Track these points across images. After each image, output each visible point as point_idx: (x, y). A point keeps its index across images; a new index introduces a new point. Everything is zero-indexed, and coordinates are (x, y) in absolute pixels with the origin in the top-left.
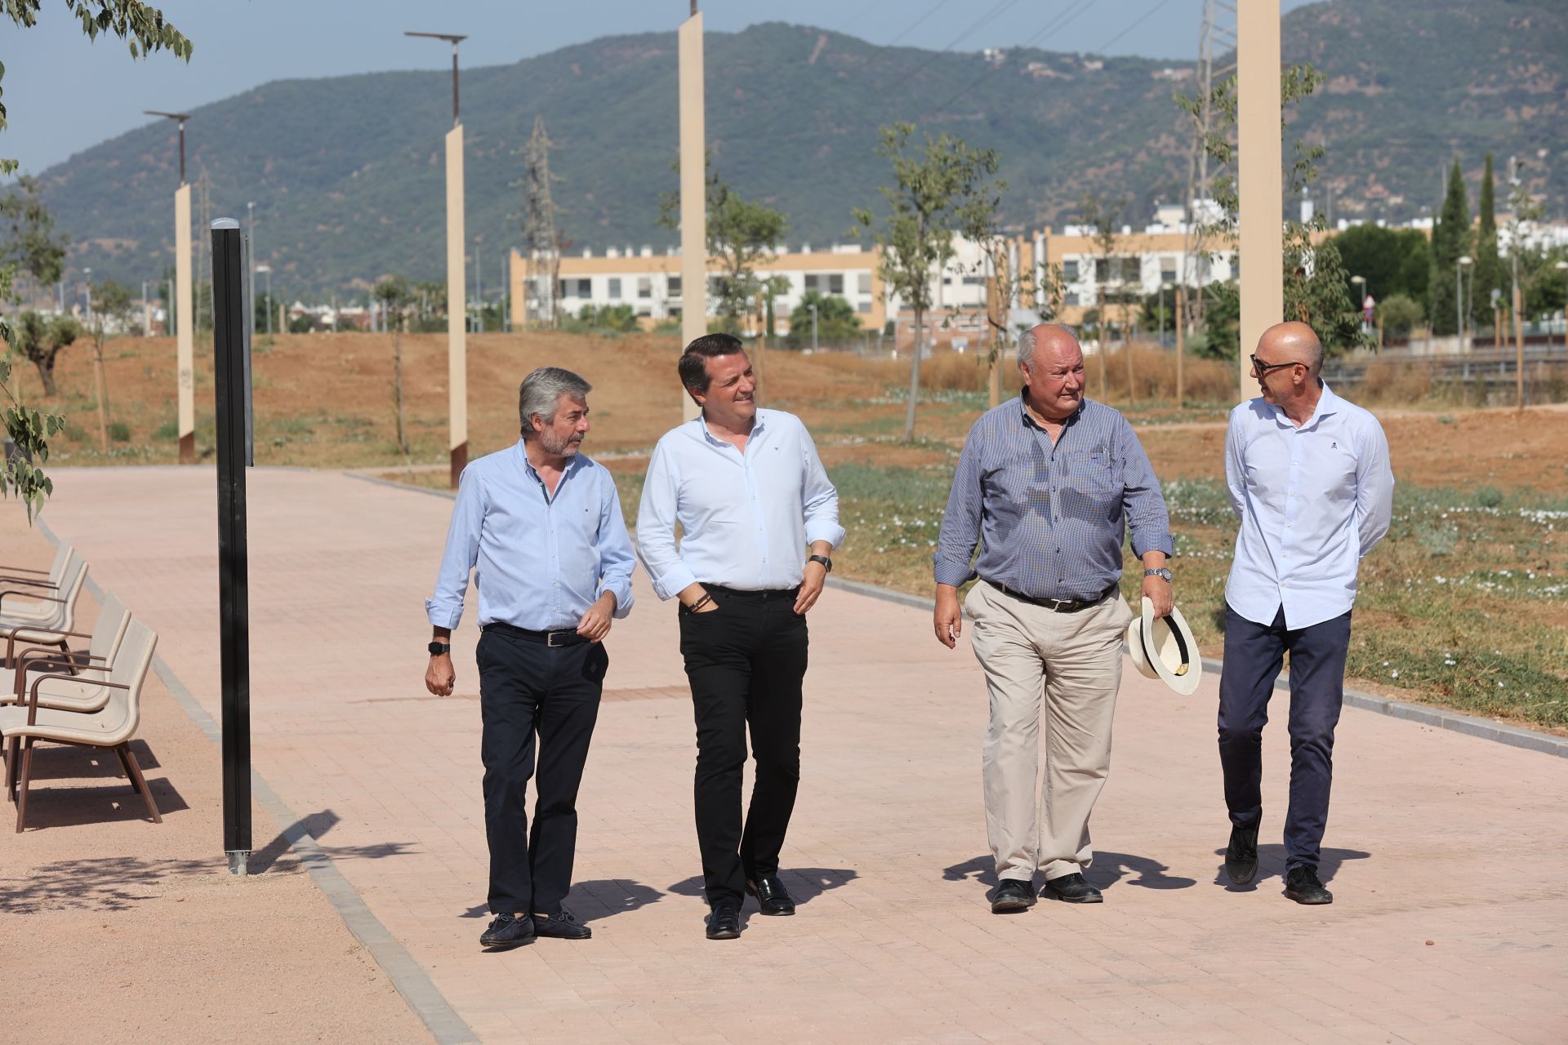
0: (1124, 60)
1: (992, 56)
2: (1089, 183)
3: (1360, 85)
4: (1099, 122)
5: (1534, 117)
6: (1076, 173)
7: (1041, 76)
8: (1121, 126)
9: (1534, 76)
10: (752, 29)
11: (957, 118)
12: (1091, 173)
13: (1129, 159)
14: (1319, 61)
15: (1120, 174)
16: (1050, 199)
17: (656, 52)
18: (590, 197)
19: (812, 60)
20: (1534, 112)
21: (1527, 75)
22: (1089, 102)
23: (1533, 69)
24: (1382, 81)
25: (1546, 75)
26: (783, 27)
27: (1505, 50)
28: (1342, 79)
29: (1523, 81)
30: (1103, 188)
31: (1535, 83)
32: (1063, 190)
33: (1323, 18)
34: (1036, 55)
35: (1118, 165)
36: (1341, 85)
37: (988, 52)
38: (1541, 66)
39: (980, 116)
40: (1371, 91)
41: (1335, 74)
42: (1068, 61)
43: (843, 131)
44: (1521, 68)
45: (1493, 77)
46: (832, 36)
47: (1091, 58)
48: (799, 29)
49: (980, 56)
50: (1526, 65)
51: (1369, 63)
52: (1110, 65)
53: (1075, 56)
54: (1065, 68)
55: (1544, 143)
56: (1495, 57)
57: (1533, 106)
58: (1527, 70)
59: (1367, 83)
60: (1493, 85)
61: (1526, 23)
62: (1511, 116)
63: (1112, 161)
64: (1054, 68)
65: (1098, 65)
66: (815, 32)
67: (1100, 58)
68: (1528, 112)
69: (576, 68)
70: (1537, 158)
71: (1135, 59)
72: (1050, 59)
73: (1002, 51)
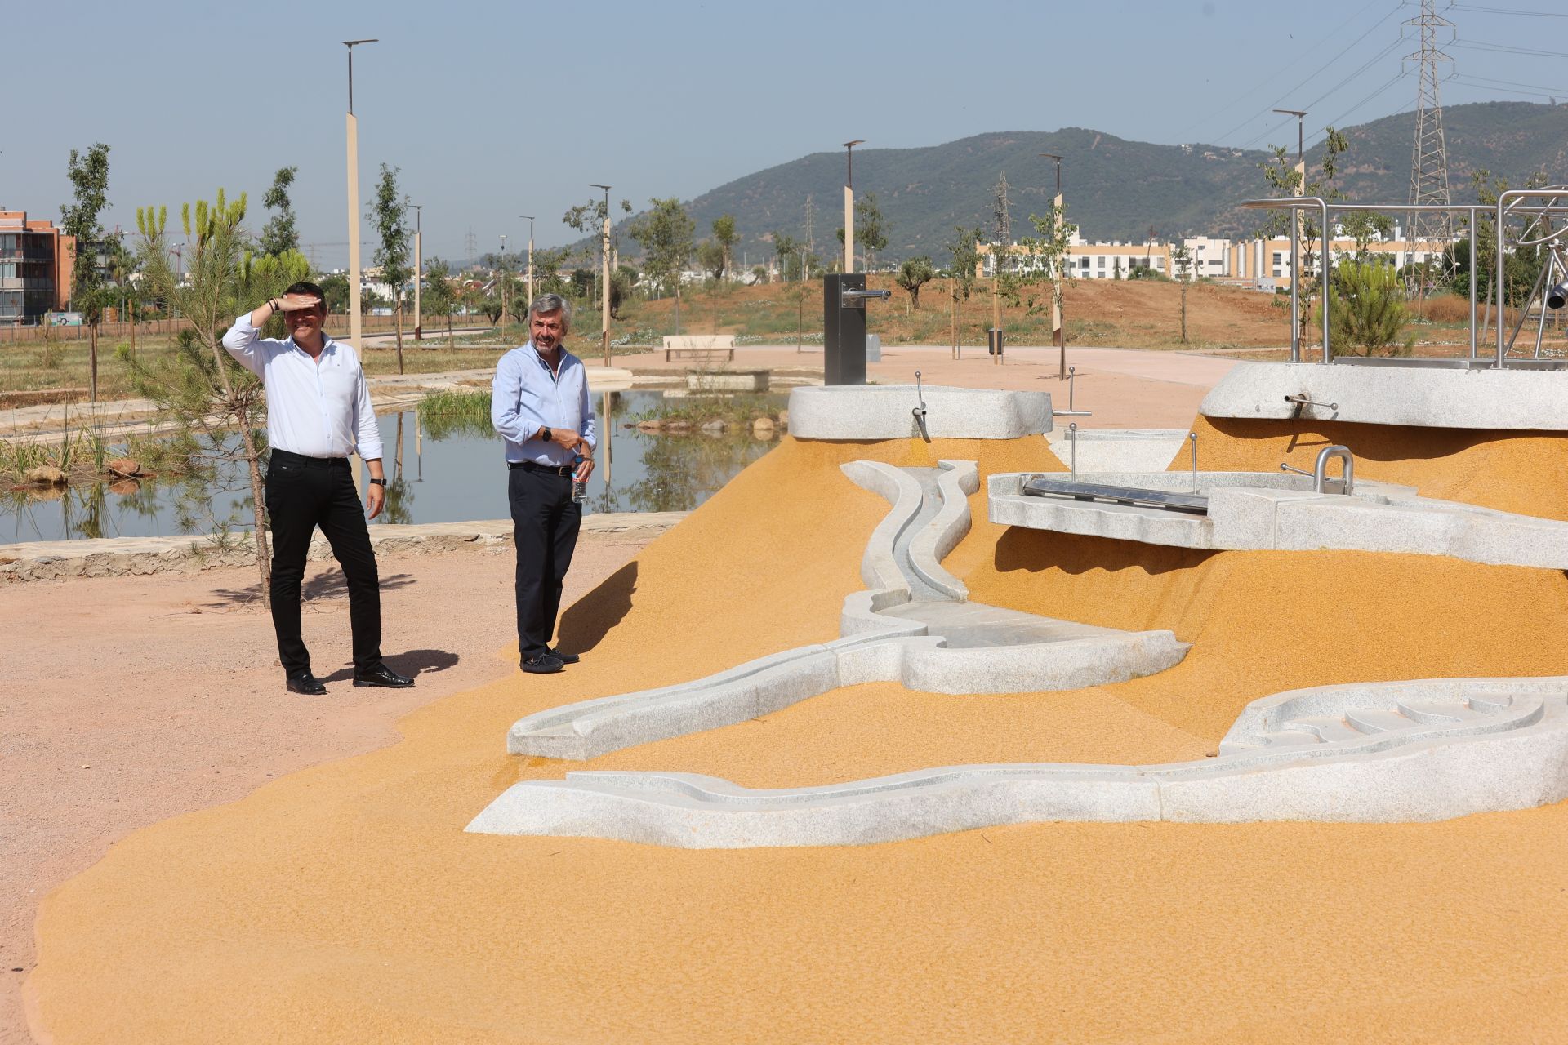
0: (1253, 152)
1: (1185, 148)
3: (1375, 169)
4: (1241, 183)
5: (1463, 189)
7: (1210, 158)
8: (1252, 186)
9: (1463, 168)
10: (1062, 130)
11: (1168, 179)
12: (1237, 209)
14: (1354, 156)
16: (1216, 222)
17: (1011, 141)
18: (977, 215)
19: (1093, 148)
20: (1463, 186)
21: (1460, 167)
22: (1235, 173)
23: (1463, 164)
24: (1387, 168)
26: (1078, 129)
29: (1458, 171)
31: (1464, 172)
32: (1223, 218)
33: (1357, 134)
34: (1207, 148)
36: (1365, 169)
37: (1183, 146)
38: (1467, 163)
39: (1180, 178)
40: (1381, 172)
41: (1363, 163)
42: (1225, 151)
43: (1108, 184)
44: (1457, 164)
46: (1103, 135)
47: (1236, 150)
48: (1086, 131)
49: (1179, 147)
50: (1459, 163)
51: (1379, 158)
52: (1246, 154)
53: (1228, 149)
54: (1223, 155)
57: (1463, 184)
58: (1460, 165)
59: (1379, 169)
61: (1459, 141)
64: (1217, 156)
65: (1240, 154)
66: (1095, 133)
67: (1241, 151)
68: (1460, 187)
69: (969, 149)
72: (1215, 150)
73: (1190, 145)
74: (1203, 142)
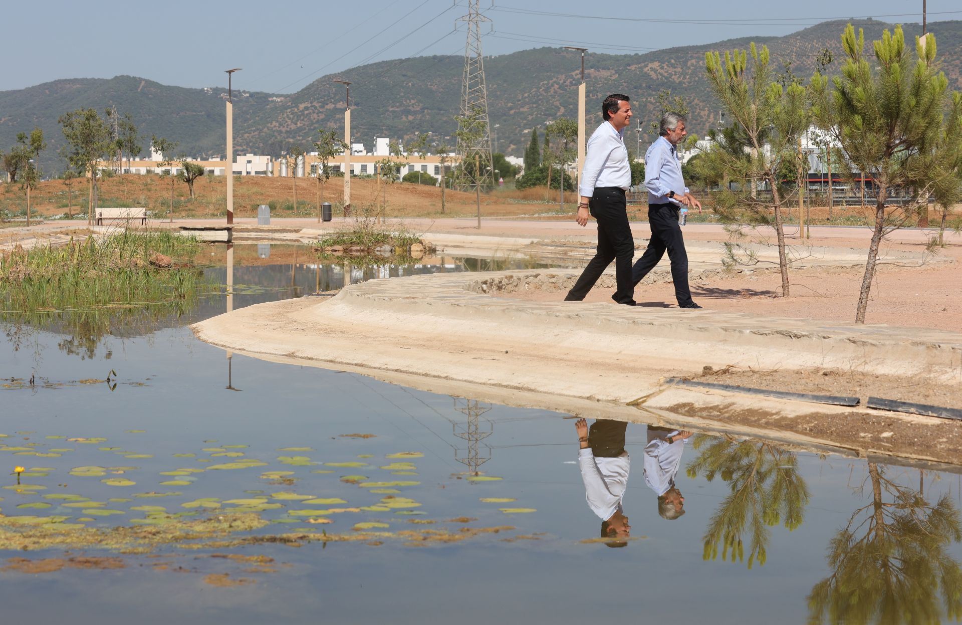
0: (257, 93)
1: (207, 90)
2: (246, 139)
4: (248, 116)
5: (414, 119)
6: (240, 136)
7: (226, 98)
8: (257, 118)
9: (413, 104)
10: (116, 78)
11: (194, 113)
12: (246, 136)
13: (261, 131)
14: (333, 96)
15: (257, 136)
17: (78, 86)
18: (53, 141)
19: (139, 90)
20: (413, 118)
21: (410, 104)
22: (244, 109)
23: (413, 102)
25: (417, 104)
26: (128, 77)
27: (402, 94)
28: (341, 103)
29: (410, 106)
30: (250, 141)
31: (413, 107)
34: (224, 90)
35: (256, 133)
37: (206, 89)
38: (415, 101)
39: (203, 113)
41: (340, 101)
42: (237, 93)
43: (151, 117)
44: (408, 101)
45: (398, 104)
46: (147, 81)
47: (245, 92)
48: (134, 78)
49: (203, 90)
52: (252, 95)
53: (239, 91)
54: (235, 96)
55: (418, 129)
56: (398, 96)
57: (413, 116)
60: (398, 107)
61: (410, 84)
62: (404, 119)
63: (254, 131)
64: (231, 96)
65: (248, 95)
66: (141, 80)
67: (248, 92)
68: (411, 118)
69: (47, 91)
70: (415, 135)
71: (261, 93)
72: (229, 92)
73: (211, 88)
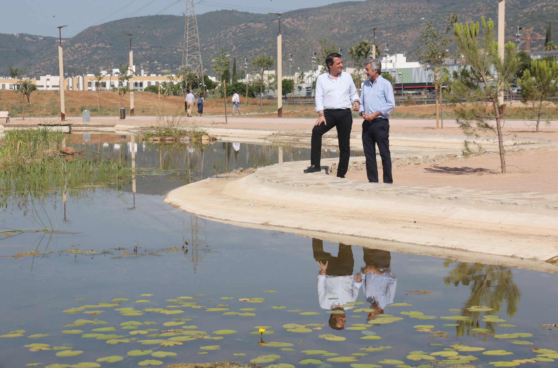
0: (48, 37)
1: (16, 35)
2: (42, 66)
3: (105, 45)
4: (43, 52)
5: (145, 54)
6: (38, 63)
7: (28, 40)
8: (49, 53)
9: (145, 44)
11: (8, 49)
12: (42, 63)
13: (51, 60)
14: (95, 39)
15: (49, 64)
16: (32, 69)
20: (145, 53)
21: (143, 44)
22: (40, 47)
23: (145, 43)
24: (110, 44)
25: (147, 44)
27: (138, 38)
28: (101, 44)
29: (143, 46)
30: (45, 67)
31: (145, 46)
32: (36, 67)
33: (96, 29)
34: (27, 35)
35: (49, 62)
36: (101, 45)
37: (15, 34)
38: (146, 42)
39: (14, 49)
40: (108, 46)
41: (100, 42)
44: (142, 43)
45: (136, 44)
47: (40, 36)
49: (13, 35)
50: (143, 42)
51: (107, 40)
52: (45, 38)
53: (36, 36)
54: (34, 39)
55: (148, 60)
56: (136, 40)
57: (145, 51)
58: (143, 43)
59: (107, 45)
60: (136, 46)
61: (143, 32)
62: (140, 53)
63: (47, 61)
64: (31, 39)
65: (42, 38)
67: (42, 37)
68: (144, 53)
70: (147, 63)
71: (51, 37)
72: (30, 36)
73: (18, 34)
74: (24, 33)
